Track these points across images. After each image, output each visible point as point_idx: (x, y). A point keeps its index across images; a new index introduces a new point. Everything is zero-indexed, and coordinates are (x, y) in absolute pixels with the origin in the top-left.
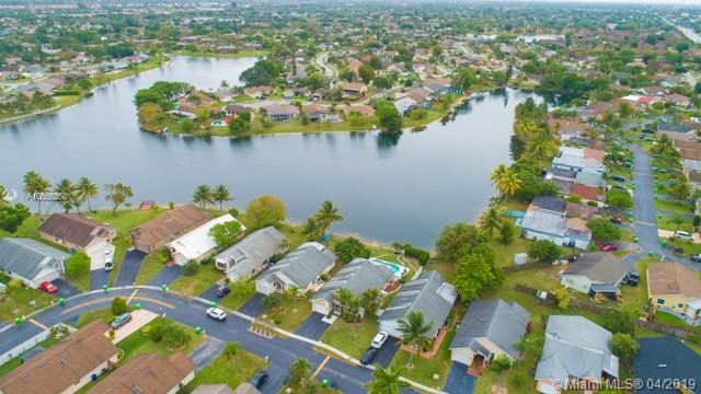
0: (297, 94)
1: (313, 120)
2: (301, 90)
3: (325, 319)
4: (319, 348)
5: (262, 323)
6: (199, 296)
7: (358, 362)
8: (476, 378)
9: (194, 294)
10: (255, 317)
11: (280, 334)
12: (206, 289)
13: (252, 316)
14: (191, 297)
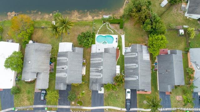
3: (99, 92)
5: (74, 107)
6: (34, 105)
7: (125, 110)
8: (170, 95)
9: (31, 105)
10: (70, 105)
11: (86, 110)
12: (34, 98)
13: (67, 105)
14: (31, 107)
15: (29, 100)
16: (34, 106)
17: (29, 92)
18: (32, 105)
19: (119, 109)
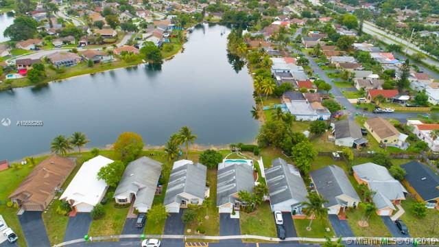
0: (65, 43)
1: (96, 62)
2: (66, 39)
3: (232, 216)
4: (247, 240)
5: (191, 237)
6: (122, 234)
7: (278, 240)
8: (346, 221)
9: (117, 234)
10: (182, 234)
11: (211, 240)
12: (123, 225)
13: (179, 234)
14: (116, 237)
15: (114, 227)
16: (121, 236)
17: (117, 218)
18: (119, 234)
19: (268, 239)
